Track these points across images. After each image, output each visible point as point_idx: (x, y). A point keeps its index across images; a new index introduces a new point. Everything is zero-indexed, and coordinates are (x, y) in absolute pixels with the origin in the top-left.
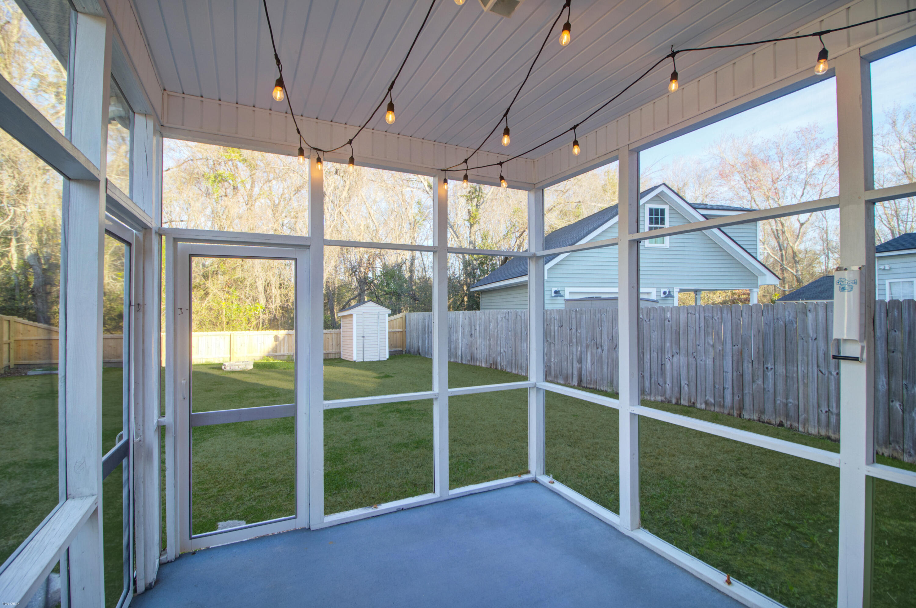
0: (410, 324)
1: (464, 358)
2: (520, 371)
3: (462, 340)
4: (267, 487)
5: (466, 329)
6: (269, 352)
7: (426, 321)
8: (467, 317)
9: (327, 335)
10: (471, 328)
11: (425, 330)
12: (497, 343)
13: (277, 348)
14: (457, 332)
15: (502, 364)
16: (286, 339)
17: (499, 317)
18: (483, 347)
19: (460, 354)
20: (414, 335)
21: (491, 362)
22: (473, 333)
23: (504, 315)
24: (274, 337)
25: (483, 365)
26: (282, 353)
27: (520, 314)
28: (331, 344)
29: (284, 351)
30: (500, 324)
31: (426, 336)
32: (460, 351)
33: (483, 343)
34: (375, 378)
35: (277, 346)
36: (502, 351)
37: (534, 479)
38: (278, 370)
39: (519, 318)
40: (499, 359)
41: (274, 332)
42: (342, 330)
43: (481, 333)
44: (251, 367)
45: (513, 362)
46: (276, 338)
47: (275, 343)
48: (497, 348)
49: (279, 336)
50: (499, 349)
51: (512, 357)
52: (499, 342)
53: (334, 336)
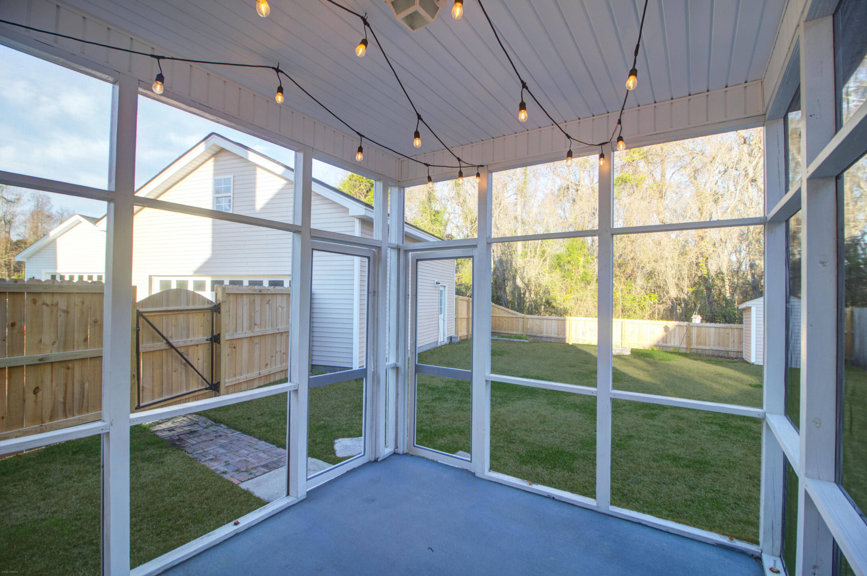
4: (514, 443)
6: (658, 342)
9: (727, 331)
13: (667, 339)
16: (677, 331)
24: (664, 327)
26: (672, 344)
28: (731, 340)
29: (674, 343)
34: (751, 385)
35: (666, 336)
37: (757, 555)
38: (651, 360)
41: (665, 323)
42: (744, 325)
44: (629, 353)
46: (666, 328)
47: (664, 334)
49: (669, 326)
53: (736, 332)
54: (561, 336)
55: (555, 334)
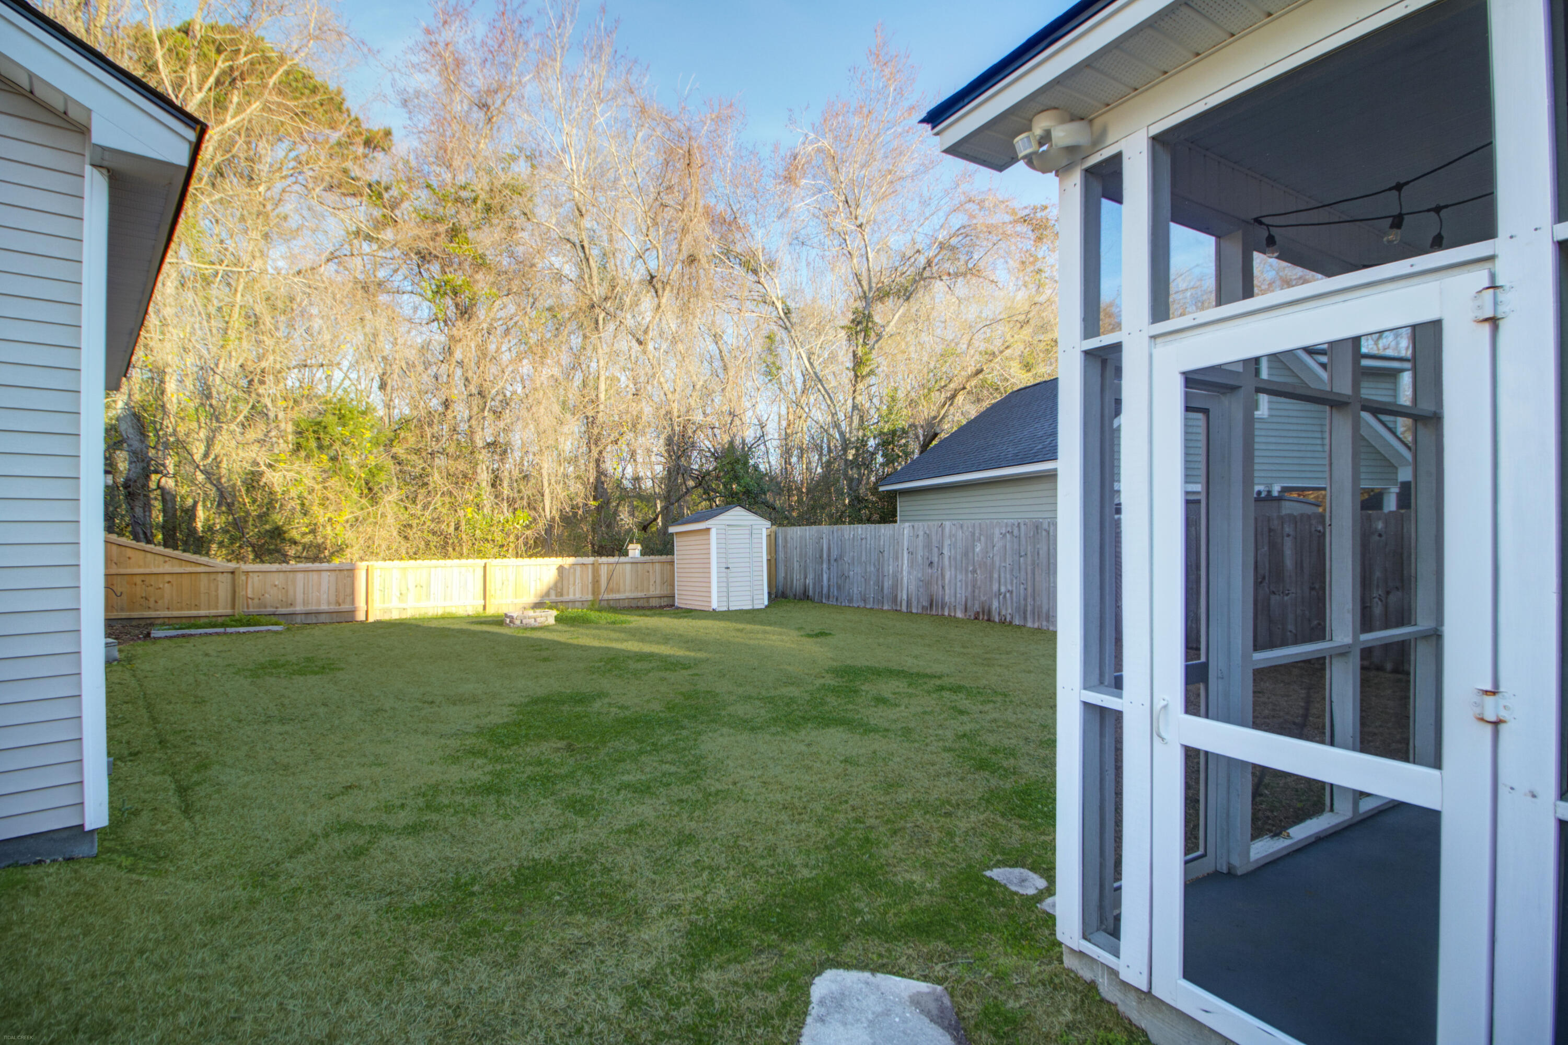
0: (785, 547)
1: (914, 603)
2: (1044, 623)
3: (909, 573)
5: (920, 553)
7: (825, 542)
8: (921, 533)
10: (930, 551)
11: (821, 557)
12: (991, 578)
14: (896, 558)
15: (1003, 612)
16: (578, 573)
17: (997, 531)
18: (959, 584)
19: (905, 597)
20: (796, 565)
21: (977, 607)
22: (935, 559)
23: (1009, 529)
24: (555, 569)
25: (959, 615)
27: (1045, 526)
28: (651, 581)
30: (999, 545)
31: (825, 566)
32: (905, 592)
33: (959, 577)
36: (1003, 589)
39: (1044, 533)
40: (995, 604)
43: (955, 559)
44: (553, 621)
45: (1029, 608)
46: (559, 570)
48: (991, 585)
50: (995, 587)
51: (1025, 599)
52: (996, 576)
54: (345, 607)
55: (329, 603)
